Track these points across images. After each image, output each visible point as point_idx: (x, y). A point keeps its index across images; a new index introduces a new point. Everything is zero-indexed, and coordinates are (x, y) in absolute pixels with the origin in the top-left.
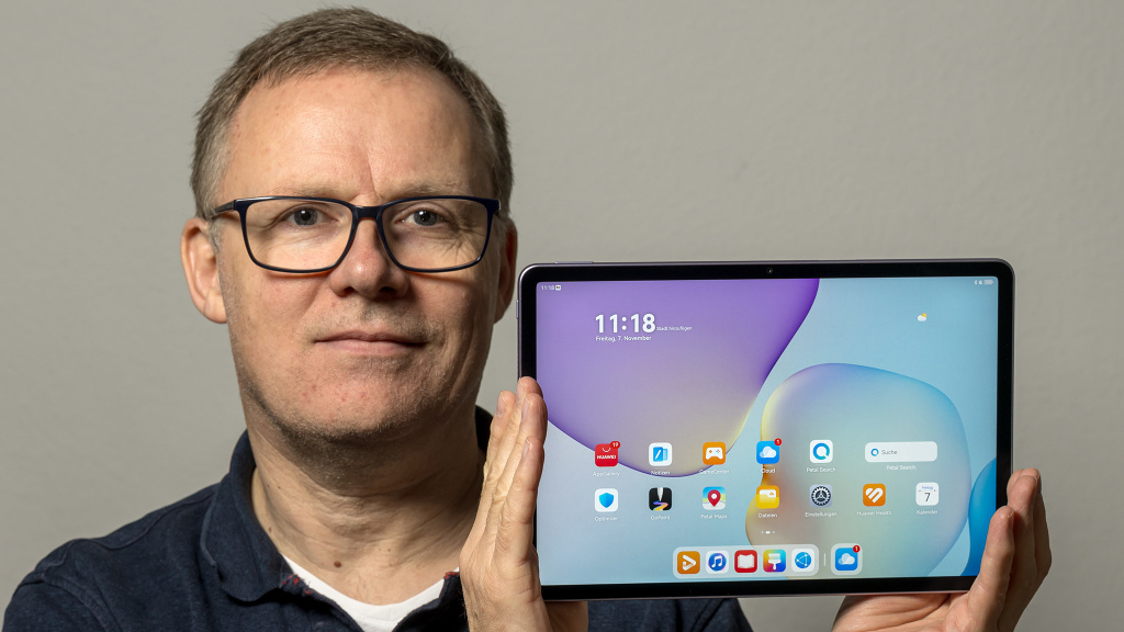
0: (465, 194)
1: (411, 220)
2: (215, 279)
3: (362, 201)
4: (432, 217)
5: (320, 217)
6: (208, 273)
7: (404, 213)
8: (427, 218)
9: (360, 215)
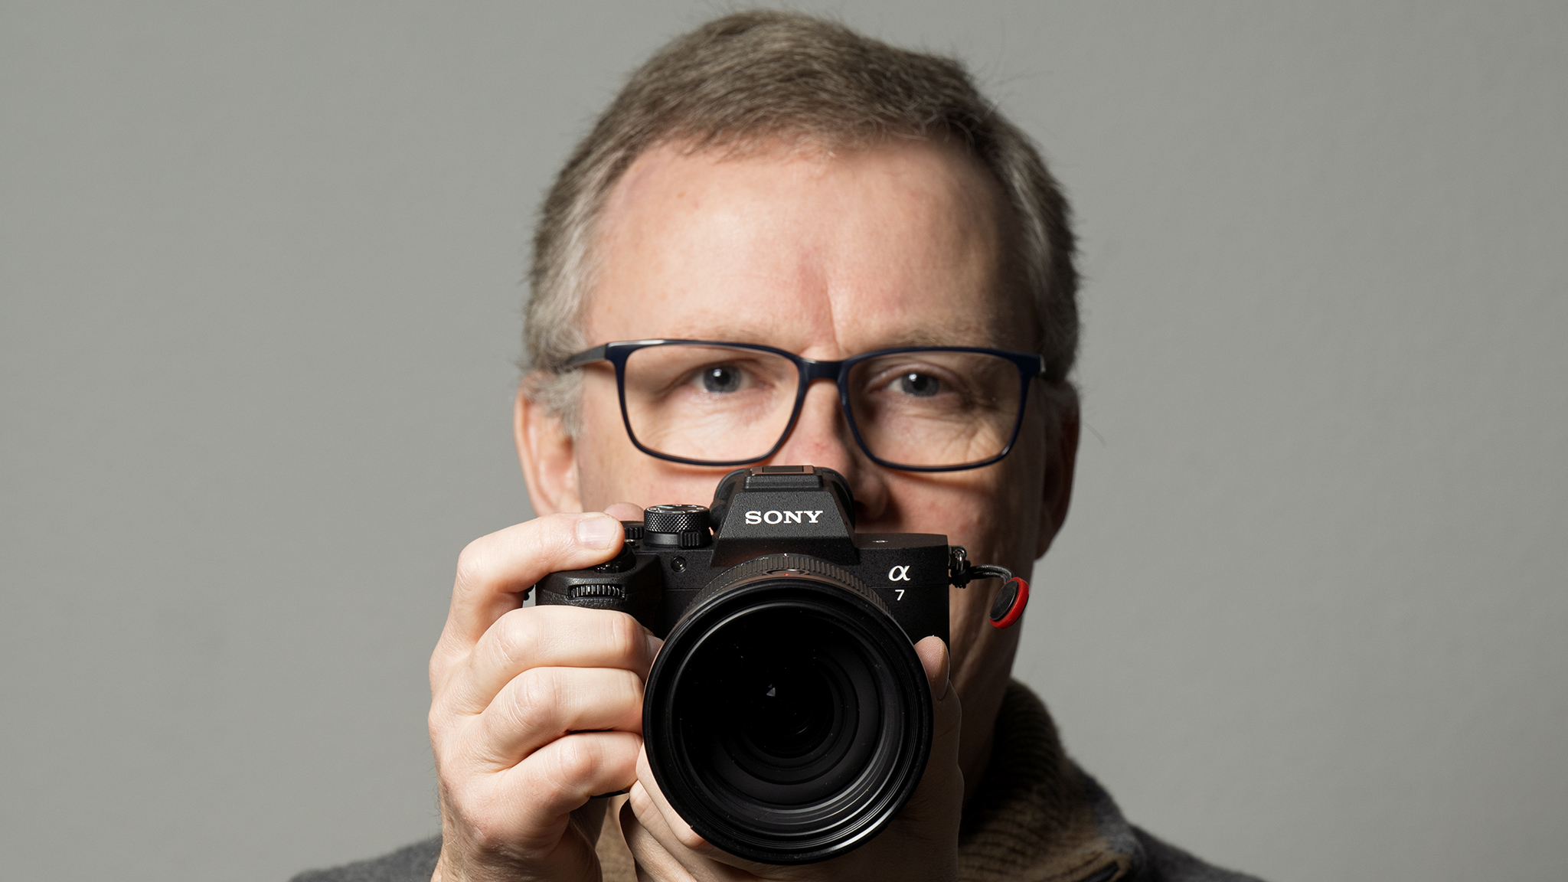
0: (986, 346)
1: (896, 387)
2: (571, 475)
3: (815, 354)
4: (931, 383)
5: (746, 381)
6: (558, 466)
7: (884, 375)
8: (923, 385)
9: (812, 374)
